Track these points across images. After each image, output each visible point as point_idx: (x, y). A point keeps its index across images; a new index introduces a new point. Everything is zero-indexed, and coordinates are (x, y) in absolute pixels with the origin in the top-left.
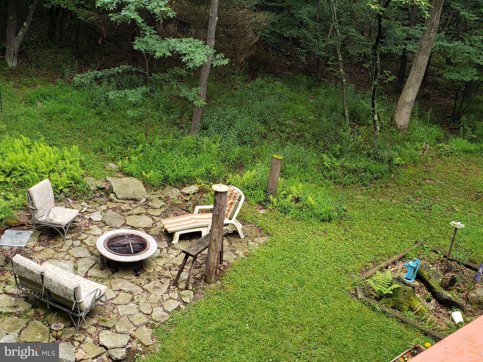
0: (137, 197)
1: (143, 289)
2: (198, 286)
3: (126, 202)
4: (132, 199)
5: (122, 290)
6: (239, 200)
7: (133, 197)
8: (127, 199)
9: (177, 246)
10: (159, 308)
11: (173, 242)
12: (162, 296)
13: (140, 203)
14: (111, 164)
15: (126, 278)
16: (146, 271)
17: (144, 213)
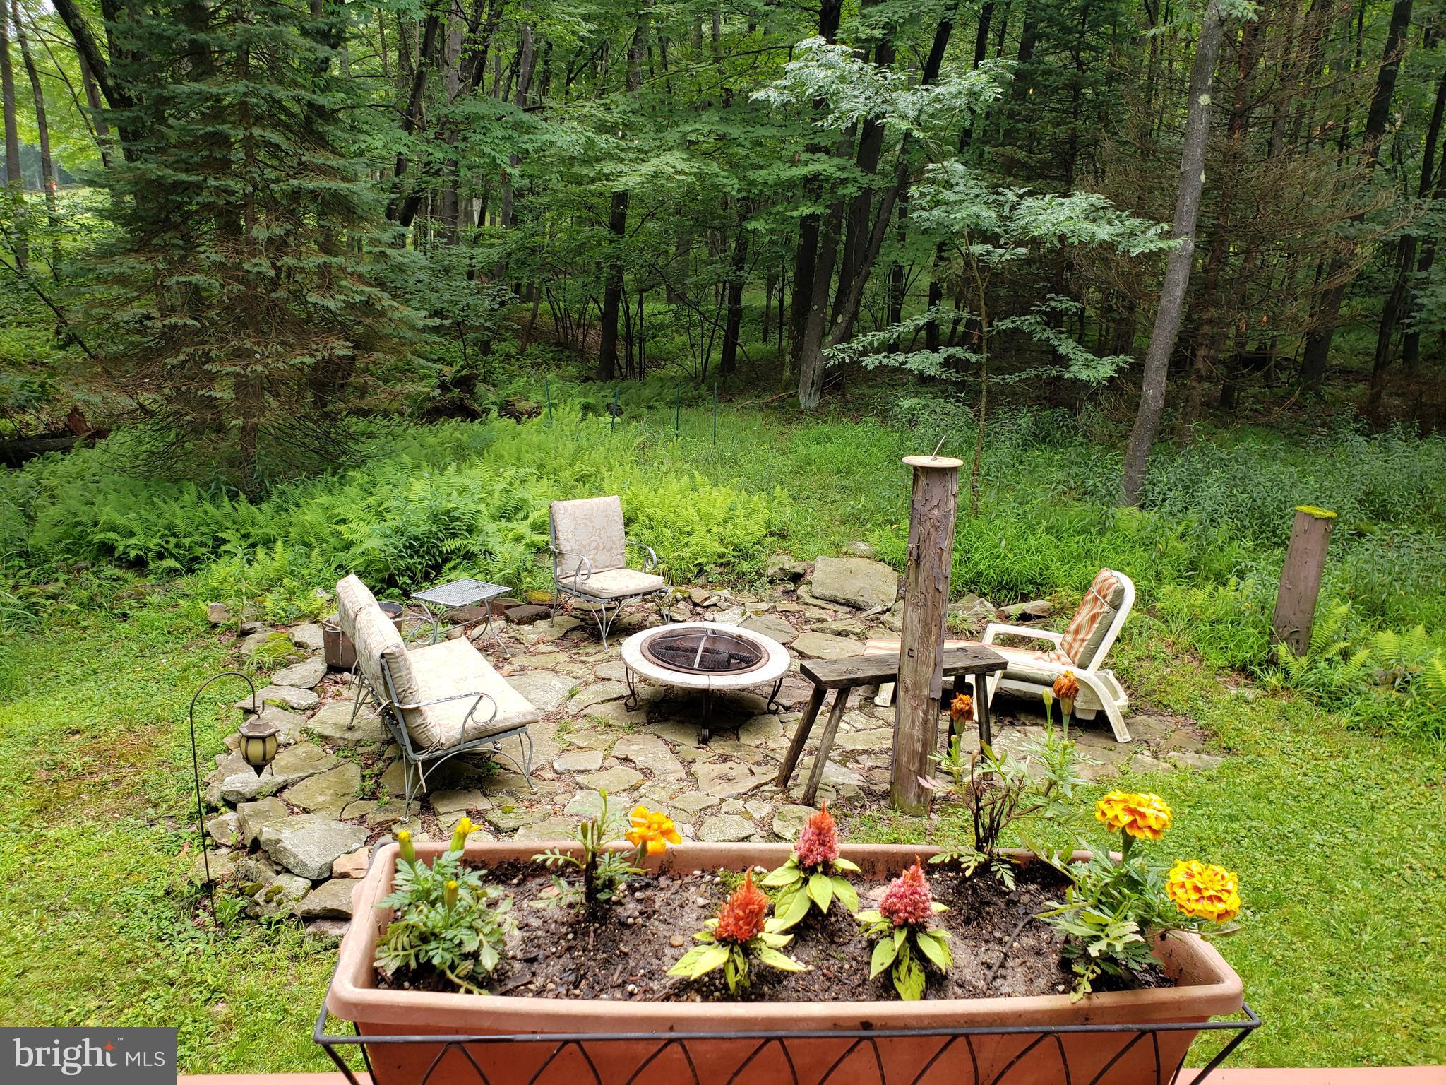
0: (862, 600)
1: (688, 773)
2: (856, 808)
3: (828, 606)
4: (848, 604)
5: (630, 761)
6: (1116, 607)
7: (851, 597)
8: (836, 602)
9: (880, 712)
10: (688, 826)
11: (878, 700)
12: (722, 800)
13: (865, 614)
14: (859, 544)
15: (668, 738)
16: (738, 739)
17: (855, 634)
